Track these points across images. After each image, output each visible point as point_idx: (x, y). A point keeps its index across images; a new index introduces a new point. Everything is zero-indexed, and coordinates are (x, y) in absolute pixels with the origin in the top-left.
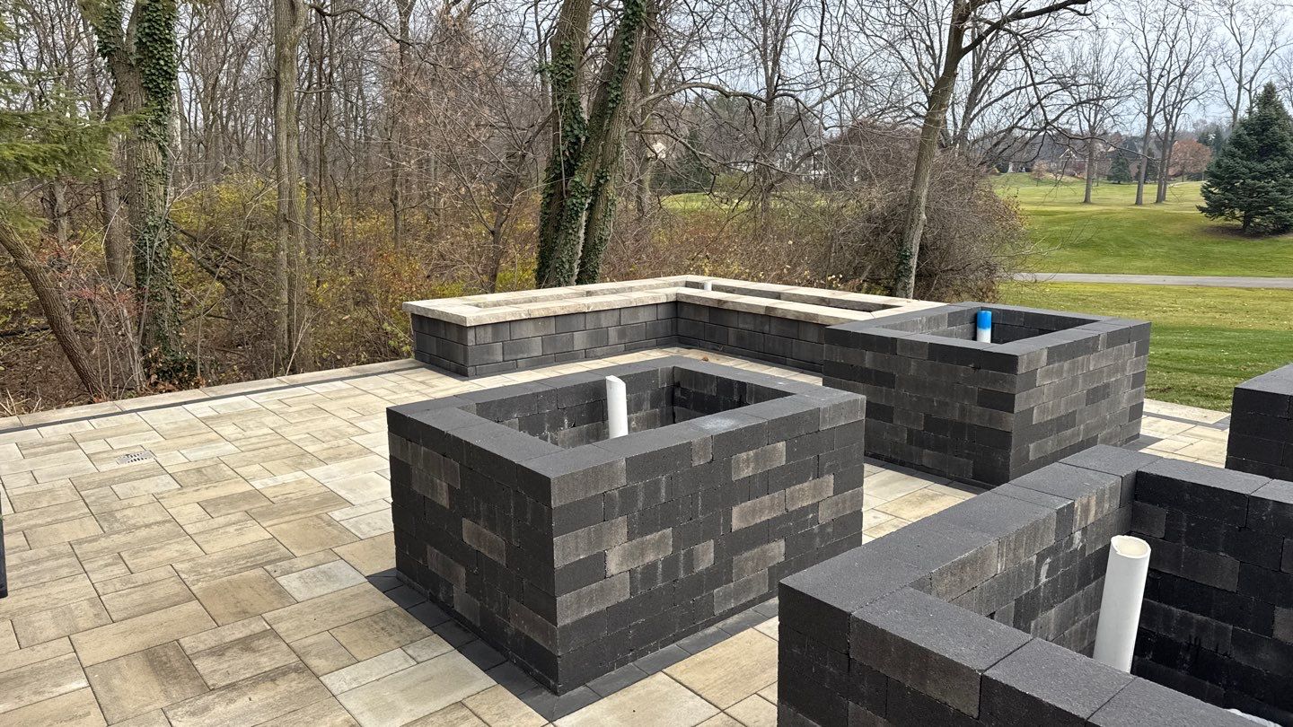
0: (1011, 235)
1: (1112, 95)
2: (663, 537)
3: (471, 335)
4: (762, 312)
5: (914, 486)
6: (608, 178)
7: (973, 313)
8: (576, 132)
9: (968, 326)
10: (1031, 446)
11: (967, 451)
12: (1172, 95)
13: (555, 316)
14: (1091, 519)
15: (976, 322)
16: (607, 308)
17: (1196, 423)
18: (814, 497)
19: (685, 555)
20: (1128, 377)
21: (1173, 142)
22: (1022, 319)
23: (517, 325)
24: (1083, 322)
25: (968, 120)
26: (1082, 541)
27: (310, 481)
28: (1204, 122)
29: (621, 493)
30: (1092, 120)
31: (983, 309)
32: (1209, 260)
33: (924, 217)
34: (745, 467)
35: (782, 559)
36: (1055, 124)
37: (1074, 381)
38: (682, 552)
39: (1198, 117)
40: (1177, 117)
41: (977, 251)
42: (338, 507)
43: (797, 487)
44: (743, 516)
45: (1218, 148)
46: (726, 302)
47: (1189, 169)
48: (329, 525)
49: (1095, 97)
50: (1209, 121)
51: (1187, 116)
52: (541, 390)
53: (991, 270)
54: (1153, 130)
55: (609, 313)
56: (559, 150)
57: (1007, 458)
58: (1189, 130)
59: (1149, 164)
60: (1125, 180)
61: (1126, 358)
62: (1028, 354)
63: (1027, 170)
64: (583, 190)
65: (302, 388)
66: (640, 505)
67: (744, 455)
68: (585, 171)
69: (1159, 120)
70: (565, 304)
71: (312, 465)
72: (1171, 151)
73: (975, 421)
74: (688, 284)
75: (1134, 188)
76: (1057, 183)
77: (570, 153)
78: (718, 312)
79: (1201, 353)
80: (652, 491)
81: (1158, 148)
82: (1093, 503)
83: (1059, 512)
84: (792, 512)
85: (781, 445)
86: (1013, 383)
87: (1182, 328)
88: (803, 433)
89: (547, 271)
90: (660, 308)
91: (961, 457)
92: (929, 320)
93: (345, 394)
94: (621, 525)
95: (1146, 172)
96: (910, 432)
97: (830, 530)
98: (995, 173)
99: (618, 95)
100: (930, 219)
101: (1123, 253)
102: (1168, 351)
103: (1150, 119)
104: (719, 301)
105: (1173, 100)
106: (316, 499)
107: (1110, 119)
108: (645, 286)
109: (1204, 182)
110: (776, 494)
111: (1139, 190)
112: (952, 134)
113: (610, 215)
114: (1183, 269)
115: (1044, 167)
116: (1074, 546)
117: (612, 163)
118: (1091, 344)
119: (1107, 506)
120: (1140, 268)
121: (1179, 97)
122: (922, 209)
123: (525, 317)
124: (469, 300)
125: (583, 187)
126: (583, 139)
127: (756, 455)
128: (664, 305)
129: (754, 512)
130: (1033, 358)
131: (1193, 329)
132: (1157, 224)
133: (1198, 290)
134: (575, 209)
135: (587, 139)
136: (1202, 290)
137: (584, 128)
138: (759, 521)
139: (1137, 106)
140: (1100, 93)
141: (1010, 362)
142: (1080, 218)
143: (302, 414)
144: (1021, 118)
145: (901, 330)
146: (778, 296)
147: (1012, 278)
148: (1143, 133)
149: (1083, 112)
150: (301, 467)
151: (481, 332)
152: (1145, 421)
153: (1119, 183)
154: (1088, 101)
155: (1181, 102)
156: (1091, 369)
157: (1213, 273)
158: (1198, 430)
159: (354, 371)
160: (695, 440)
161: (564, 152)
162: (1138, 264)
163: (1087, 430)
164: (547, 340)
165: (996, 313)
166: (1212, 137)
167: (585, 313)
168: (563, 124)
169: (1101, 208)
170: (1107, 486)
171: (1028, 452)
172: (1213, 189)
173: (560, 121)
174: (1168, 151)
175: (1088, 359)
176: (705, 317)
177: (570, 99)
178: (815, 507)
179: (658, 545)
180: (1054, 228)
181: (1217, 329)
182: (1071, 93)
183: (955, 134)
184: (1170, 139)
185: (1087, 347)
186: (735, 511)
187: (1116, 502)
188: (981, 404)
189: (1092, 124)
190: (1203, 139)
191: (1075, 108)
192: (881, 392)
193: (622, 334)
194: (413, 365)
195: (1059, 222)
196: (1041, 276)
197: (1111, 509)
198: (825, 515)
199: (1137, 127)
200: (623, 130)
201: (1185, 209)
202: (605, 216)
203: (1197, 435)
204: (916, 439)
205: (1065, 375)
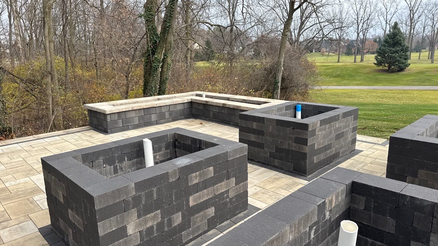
0: (313, 74)
1: (346, 26)
2: (156, 214)
3: (108, 117)
4: (221, 105)
5: (271, 174)
6: (168, 56)
7: (294, 106)
8: (155, 39)
9: (292, 111)
10: (315, 158)
11: (291, 160)
12: (365, 26)
13: (143, 109)
14: (333, 205)
15: (295, 109)
16: (164, 105)
17: (375, 144)
18: (227, 187)
19: (167, 220)
20: (351, 129)
21: (365, 42)
22: (312, 108)
23: (128, 113)
24: (334, 108)
25: (299, 35)
26: (329, 215)
27: (31, 182)
28: (375, 35)
29: (133, 199)
30: (340, 34)
31: (298, 104)
32: (377, 81)
33: (283, 68)
34: (195, 179)
35: (214, 214)
36: (328, 36)
37: (331, 132)
38: (166, 219)
39: (373, 33)
40: (367, 33)
41: (302, 79)
42: (38, 194)
43: (219, 184)
44: (195, 200)
45: (380, 44)
46: (208, 102)
47: (371, 51)
48: (31, 203)
49: (341, 27)
50: (377, 35)
51: (370, 33)
52: (114, 146)
53: (307, 86)
54: (359, 38)
55: (165, 107)
56: (149, 45)
57: (305, 163)
58: (370, 38)
59: (358, 49)
60: (350, 55)
61: (350, 122)
62: (312, 123)
63: (319, 52)
64: (159, 60)
65: (42, 140)
66: (143, 202)
67: (194, 174)
68: (159, 53)
69: (361, 34)
70: (147, 104)
71: (34, 175)
72: (365, 45)
73: (293, 149)
74: (197, 95)
75: (353, 57)
76: (328, 56)
77: (153, 47)
78: (206, 105)
79: (375, 113)
80: (149, 195)
81: (361, 43)
82: (334, 198)
83: (318, 206)
84: (217, 195)
85: (211, 168)
86: (307, 135)
87: (370, 104)
88: (221, 162)
89: (147, 90)
90: (185, 104)
91: (289, 162)
92: (278, 109)
93: (57, 142)
94: (134, 212)
95: (357, 52)
96: (270, 153)
97: (234, 200)
98: (309, 53)
99: (169, 25)
100: (285, 70)
101: (350, 79)
102: (365, 112)
103: (358, 34)
104: (206, 101)
105: (365, 28)
106: (30, 191)
107: (345, 34)
108: (181, 96)
109: (375, 55)
110: (210, 189)
111: (355, 58)
112: (294, 39)
113: (169, 69)
114: (370, 84)
115: (325, 50)
116: (326, 219)
117: (169, 50)
118: (337, 117)
119: (340, 198)
120: (355, 84)
121: (367, 27)
122: (282, 66)
123: (131, 110)
124: (111, 103)
125: (158, 59)
126: (158, 42)
127: (200, 173)
128: (186, 103)
129: (200, 197)
130: (314, 124)
131: (373, 104)
132: (361, 69)
133: (374, 91)
134: (156, 67)
135: (159, 41)
136: (376, 91)
137: (158, 37)
138: (202, 201)
139: (354, 30)
140: (342, 25)
141: (305, 127)
142: (336, 67)
143: (37, 151)
144: (317, 34)
145: (267, 114)
146: (228, 99)
147: (313, 89)
148: (356, 39)
149: (337, 32)
150: (29, 175)
151: (113, 116)
152: (357, 143)
153: (349, 55)
154: (338, 28)
155: (368, 28)
156: (337, 127)
157: (379, 85)
158: (376, 146)
159: (64, 132)
160: (170, 171)
161: (151, 46)
162: (355, 82)
163: (336, 150)
164: (140, 118)
165: (303, 106)
166: (378, 40)
167: (155, 107)
168: (150, 36)
169: (343, 64)
170: (340, 190)
171: (314, 160)
172: (378, 57)
173: (148, 35)
174: (364, 44)
175: (336, 123)
176: (201, 108)
177: (152, 27)
178: (227, 192)
179: (154, 218)
180: (328, 71)
181: (380, 104)
182: (333, 25)
183: (295, 40)
184: (364, 40)
185: (335, 119)
186: (191, 198)
187: (344, 196)
188: (295, 142)
189: (340, 35)
190: (375, 41)
191: (334, 30)
192: (260, 137)
193: (171, 114)
194: (88, 129)
195: (329, 69)
196: (323, 87)
197: (342, 199)
198: (231, 194)
199: (354, 37)
200: (172, 38)
201: (370, 64)
202: (167, 70)
203: (376, 149)
204: (272, 155)
205: (327, 130)
